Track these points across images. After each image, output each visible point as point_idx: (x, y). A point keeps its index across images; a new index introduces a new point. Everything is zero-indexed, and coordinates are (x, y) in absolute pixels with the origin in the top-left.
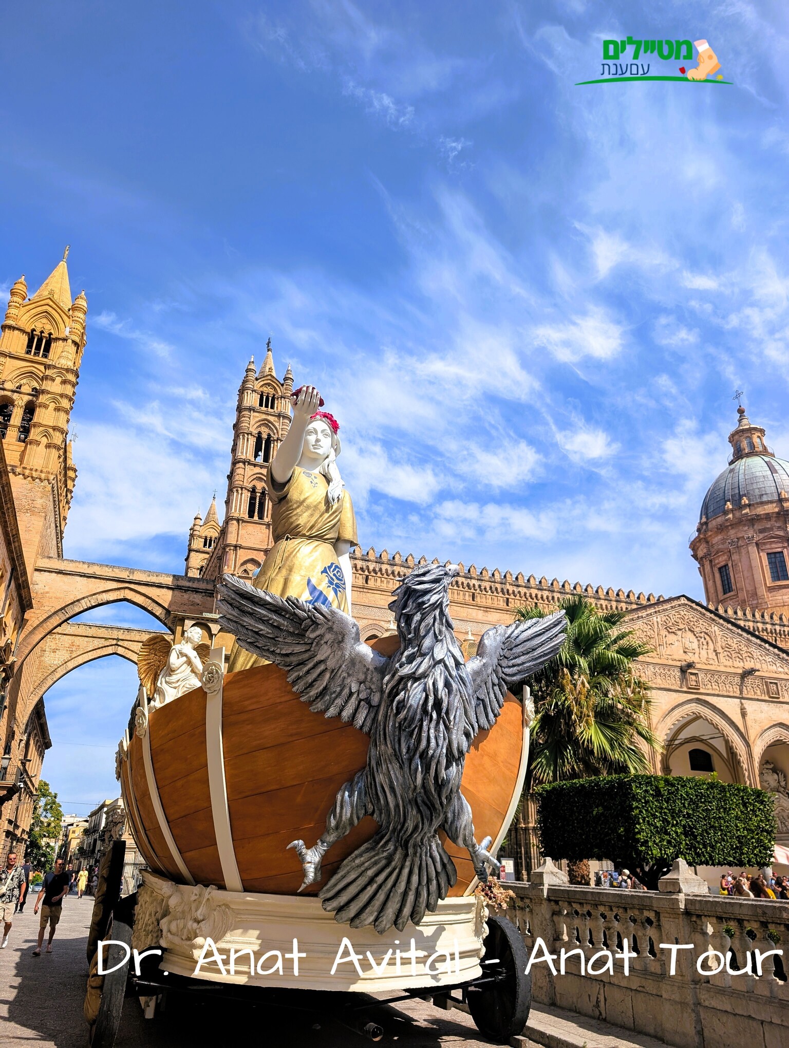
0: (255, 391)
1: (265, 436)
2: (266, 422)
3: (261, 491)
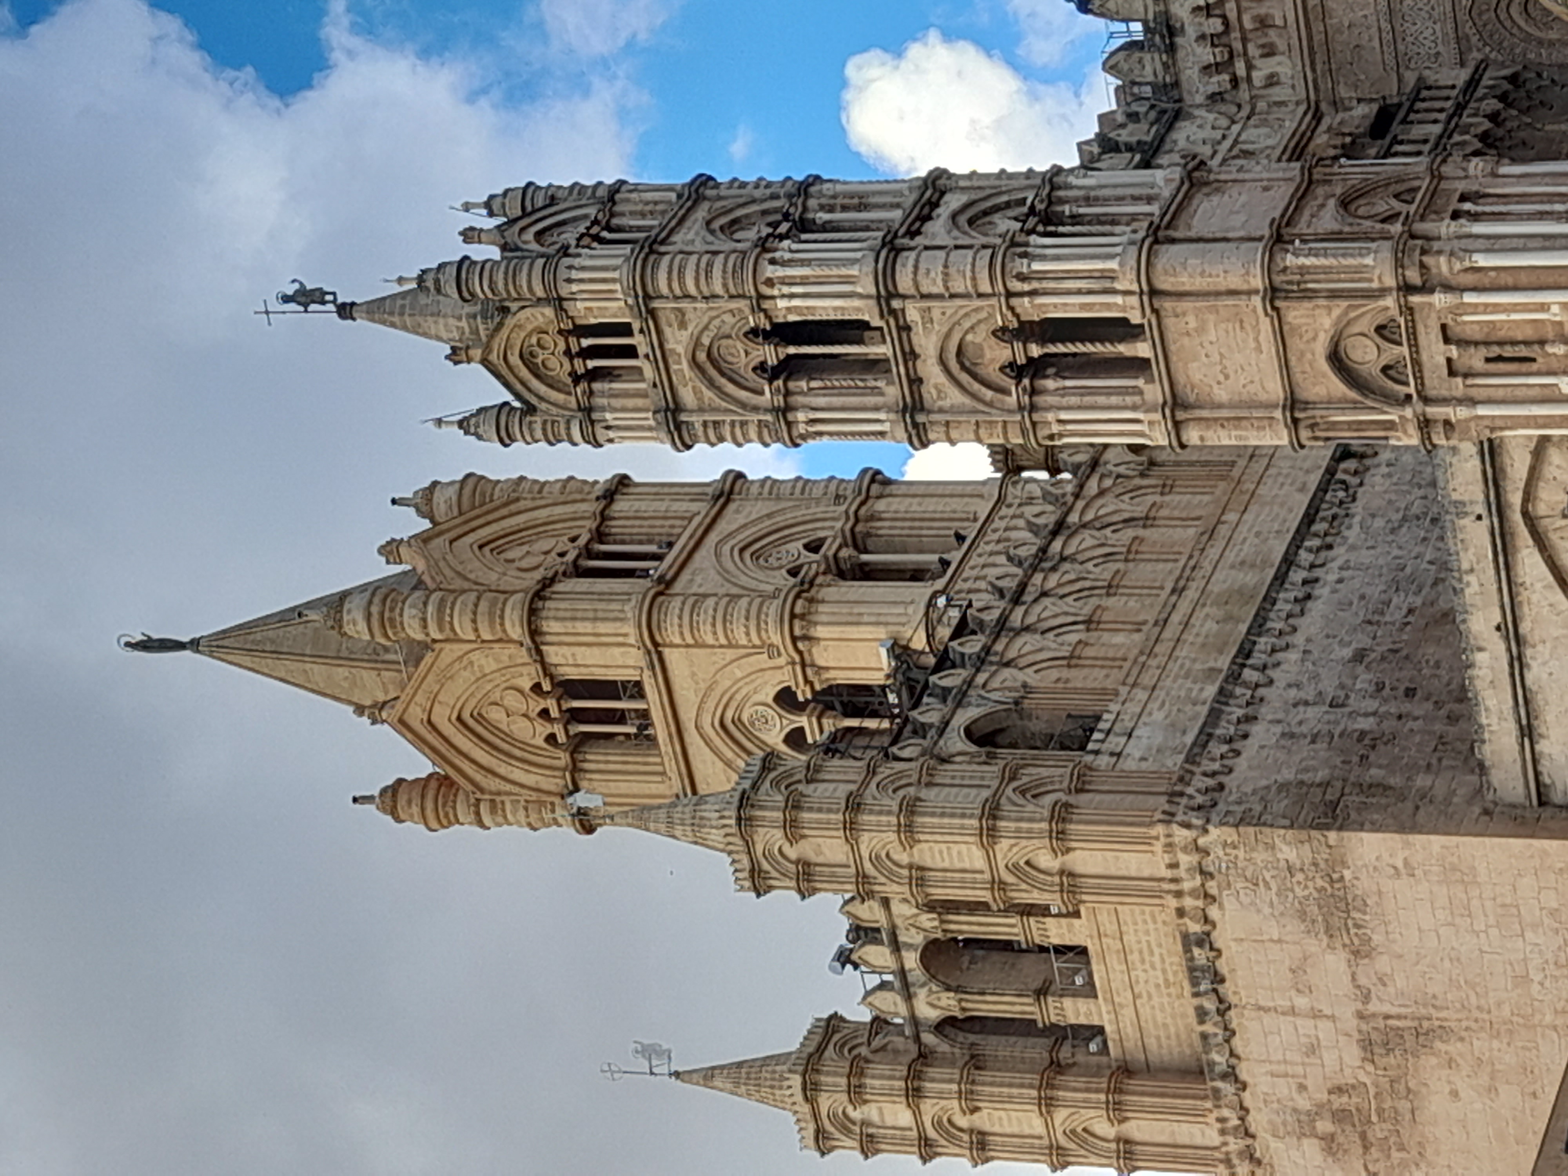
1: (766, 351)
2: (702, 356)
3: (1018, 346)
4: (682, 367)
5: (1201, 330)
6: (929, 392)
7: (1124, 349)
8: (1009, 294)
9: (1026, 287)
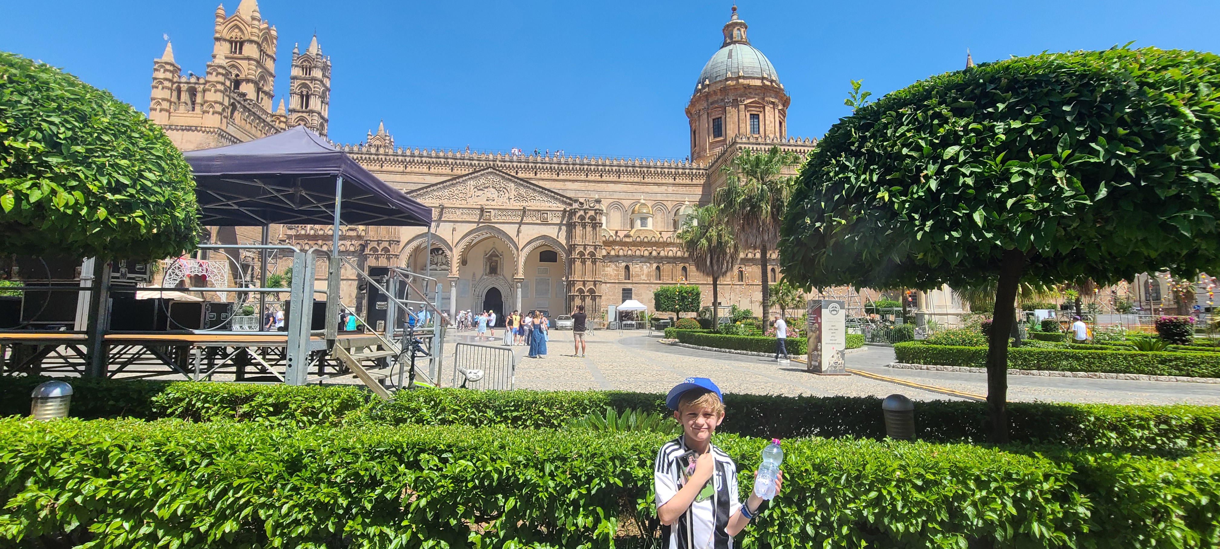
0: (296, 66)
1: (305, 93)
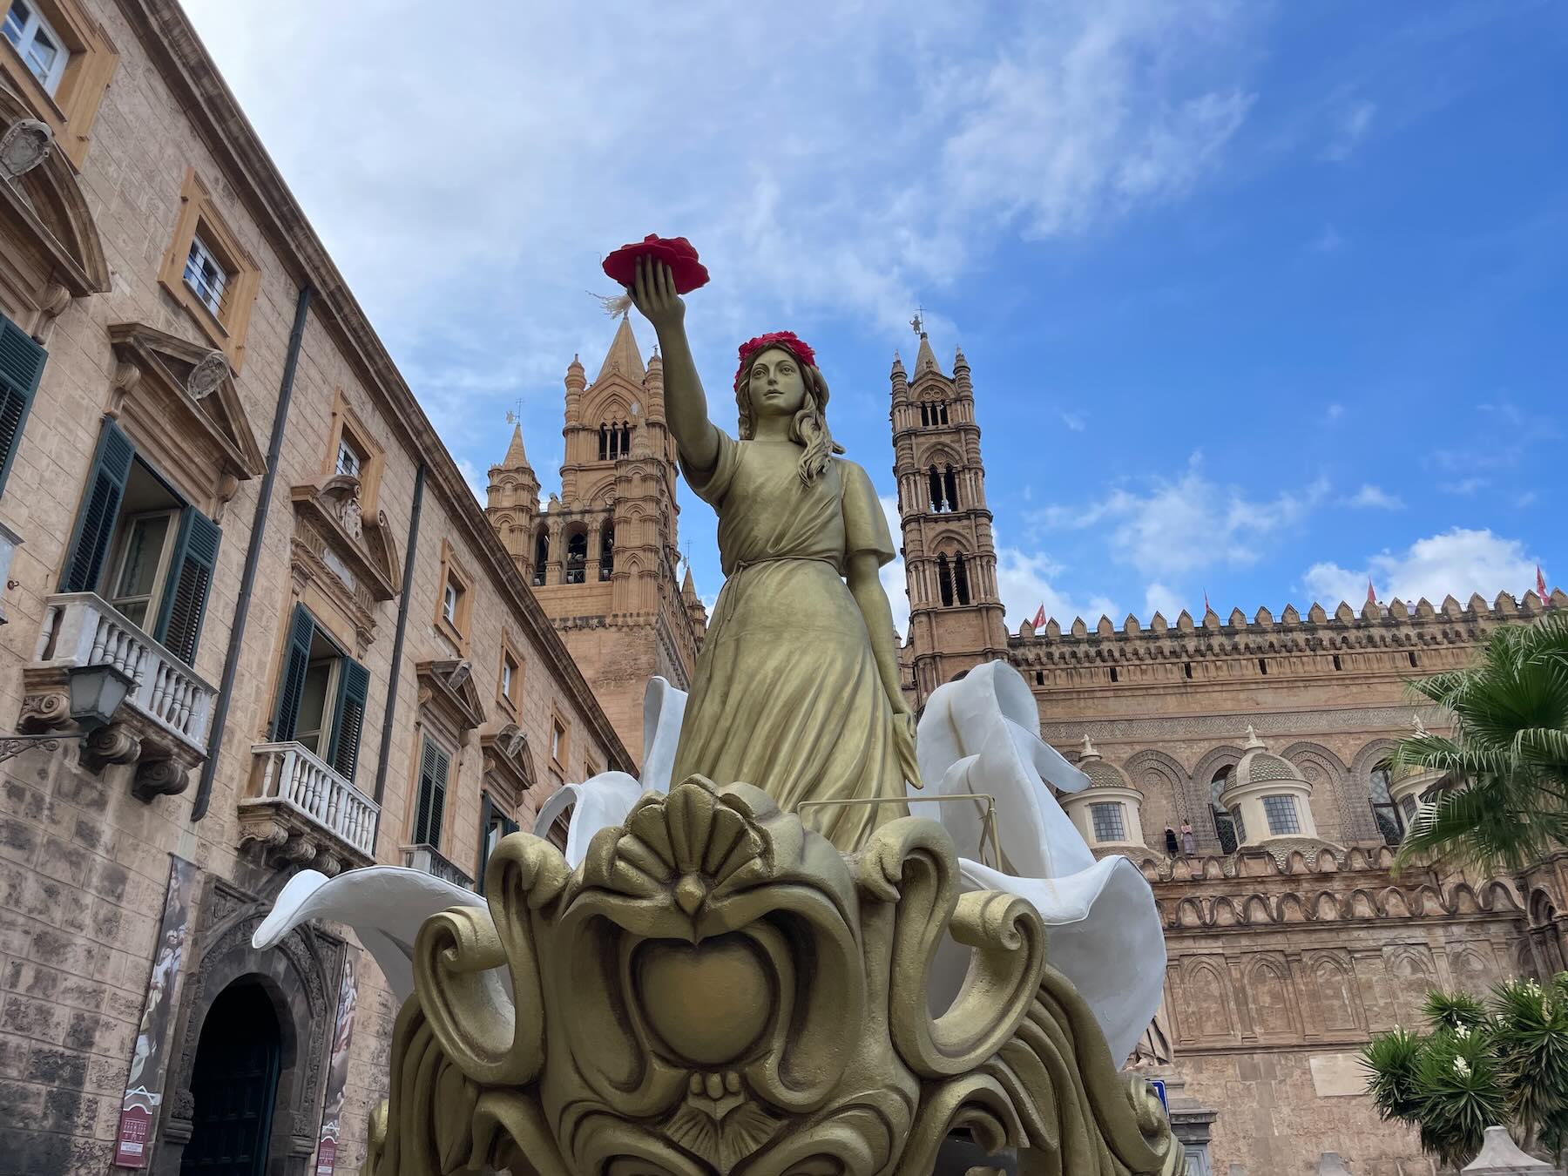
0: (911, 404)
1: (942, 470)
2: (939, 447)
3: (955, 559)
4: (934, 440)
5: (970, 626)
6: (932, 525)
7: (955, 597)
8: (981, 557)
9: (984, 563)
